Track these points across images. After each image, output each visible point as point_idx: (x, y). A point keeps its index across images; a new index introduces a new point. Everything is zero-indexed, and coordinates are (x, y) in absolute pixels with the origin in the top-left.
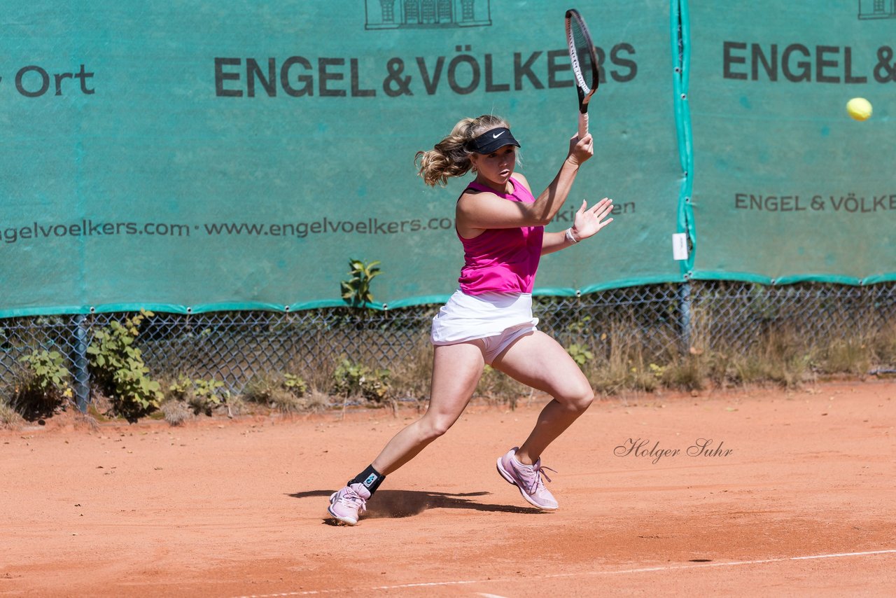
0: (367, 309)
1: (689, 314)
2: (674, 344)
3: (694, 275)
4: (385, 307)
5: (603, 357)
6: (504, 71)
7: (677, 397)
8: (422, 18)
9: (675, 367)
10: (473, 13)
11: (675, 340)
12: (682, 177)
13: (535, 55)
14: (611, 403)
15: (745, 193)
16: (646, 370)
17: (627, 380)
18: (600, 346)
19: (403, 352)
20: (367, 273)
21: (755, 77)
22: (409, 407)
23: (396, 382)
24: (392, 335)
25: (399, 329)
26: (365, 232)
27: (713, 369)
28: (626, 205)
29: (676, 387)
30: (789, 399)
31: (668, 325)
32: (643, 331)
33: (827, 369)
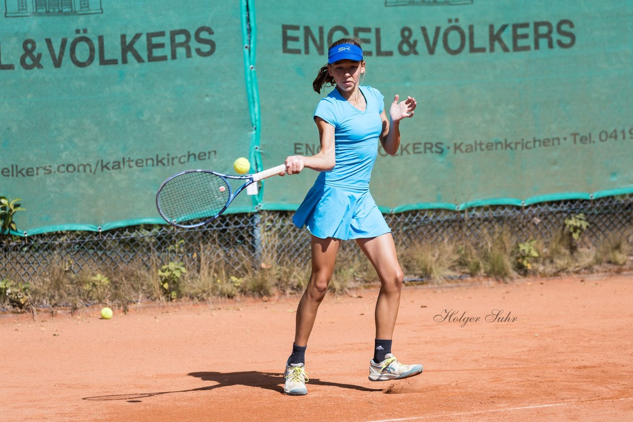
0: (11, 236)
1: (260, 238)
2: (249, 261)
3: (263, 207)
4: (26, 234)
5: (195, 272)
6: (113, 50)
7: (252, 302)
8: (49, 8)
9: (250, 279)
10: (88, 4)
11: (250, 258)
12: (252, 131)
13: (138, 36)
14: (201, 307)
15: (301, 142)
16: (227, 282)
17: (213, 289)
18: (192, 263)
19: (41, 269)
20: (12, 207)
21: (307, 52)
22: (45, 312)
23: (35, 293)
24: (31, 255)
25: (37, 251)
26: (8, 176)
27: (279, 280)
28: (209, 153)
29: (251, 294)
30: (336, 303)
31: (244, 246)
32: (225, 251)
33: (367, 279)
